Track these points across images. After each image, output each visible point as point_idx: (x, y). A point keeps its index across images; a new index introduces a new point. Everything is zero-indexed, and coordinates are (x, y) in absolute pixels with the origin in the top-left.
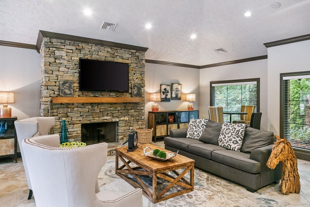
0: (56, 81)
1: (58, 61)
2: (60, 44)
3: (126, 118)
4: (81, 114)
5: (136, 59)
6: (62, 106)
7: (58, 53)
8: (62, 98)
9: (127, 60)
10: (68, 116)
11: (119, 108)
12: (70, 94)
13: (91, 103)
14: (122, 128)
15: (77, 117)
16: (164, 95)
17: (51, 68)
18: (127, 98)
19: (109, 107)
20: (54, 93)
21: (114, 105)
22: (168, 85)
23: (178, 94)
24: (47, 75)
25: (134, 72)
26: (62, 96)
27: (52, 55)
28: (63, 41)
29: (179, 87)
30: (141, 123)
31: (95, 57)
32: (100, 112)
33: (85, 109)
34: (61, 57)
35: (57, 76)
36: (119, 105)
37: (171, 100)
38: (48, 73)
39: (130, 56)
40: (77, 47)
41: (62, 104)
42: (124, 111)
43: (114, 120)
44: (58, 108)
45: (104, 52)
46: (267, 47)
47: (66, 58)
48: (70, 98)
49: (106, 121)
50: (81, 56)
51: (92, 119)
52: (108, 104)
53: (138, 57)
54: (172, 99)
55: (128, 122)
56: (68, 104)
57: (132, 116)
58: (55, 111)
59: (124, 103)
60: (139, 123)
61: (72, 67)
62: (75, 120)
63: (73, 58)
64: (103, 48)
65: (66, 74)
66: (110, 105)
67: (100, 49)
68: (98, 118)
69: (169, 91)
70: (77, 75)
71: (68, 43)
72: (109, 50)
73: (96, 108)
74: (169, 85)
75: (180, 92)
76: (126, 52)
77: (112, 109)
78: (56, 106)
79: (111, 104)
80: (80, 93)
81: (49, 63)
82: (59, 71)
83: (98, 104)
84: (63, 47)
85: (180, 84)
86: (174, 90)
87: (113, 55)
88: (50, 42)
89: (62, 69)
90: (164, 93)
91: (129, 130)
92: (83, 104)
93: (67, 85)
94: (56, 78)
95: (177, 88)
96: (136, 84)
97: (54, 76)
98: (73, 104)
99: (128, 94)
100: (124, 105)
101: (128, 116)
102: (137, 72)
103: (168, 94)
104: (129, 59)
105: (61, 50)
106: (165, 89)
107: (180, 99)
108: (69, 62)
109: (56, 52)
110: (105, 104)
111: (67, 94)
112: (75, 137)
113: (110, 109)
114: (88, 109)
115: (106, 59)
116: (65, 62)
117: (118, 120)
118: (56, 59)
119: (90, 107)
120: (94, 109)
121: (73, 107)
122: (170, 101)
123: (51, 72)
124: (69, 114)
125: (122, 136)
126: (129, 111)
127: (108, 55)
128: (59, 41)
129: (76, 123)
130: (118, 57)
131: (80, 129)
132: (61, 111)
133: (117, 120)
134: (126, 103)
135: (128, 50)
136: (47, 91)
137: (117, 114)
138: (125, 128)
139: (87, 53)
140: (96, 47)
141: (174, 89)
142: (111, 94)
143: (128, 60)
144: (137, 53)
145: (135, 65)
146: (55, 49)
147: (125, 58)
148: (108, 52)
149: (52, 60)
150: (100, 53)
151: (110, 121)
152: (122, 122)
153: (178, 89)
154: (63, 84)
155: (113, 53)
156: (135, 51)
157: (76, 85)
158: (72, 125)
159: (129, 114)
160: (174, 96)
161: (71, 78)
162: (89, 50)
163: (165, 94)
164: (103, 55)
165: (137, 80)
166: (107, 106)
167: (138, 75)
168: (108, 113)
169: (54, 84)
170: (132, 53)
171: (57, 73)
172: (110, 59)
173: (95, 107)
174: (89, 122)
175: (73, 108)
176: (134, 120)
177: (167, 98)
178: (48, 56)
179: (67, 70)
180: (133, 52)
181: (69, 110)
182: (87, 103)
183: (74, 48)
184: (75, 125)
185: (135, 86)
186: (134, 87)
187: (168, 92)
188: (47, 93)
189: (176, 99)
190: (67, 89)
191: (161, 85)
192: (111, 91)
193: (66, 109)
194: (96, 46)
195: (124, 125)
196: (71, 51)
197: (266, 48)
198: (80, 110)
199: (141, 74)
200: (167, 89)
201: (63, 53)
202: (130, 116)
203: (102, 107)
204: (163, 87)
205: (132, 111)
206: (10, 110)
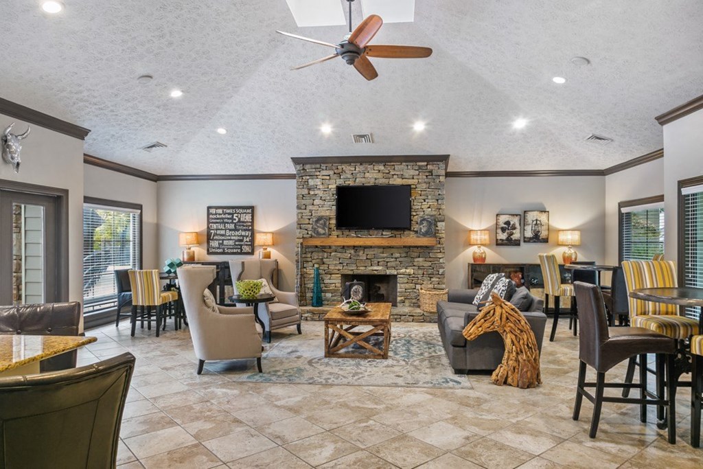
0: (309, 217)
1: (312, 193)
2: (314, 170)
3: (410, 271)
4: (341, 261)
5: (427, 176)
6: (317, 249)
7: (311, 182)
8: (315, 239)
9: (410, 180)
10: (324, 263)
11: (398, 255)
12: (324, 234)
13: (354, 247)
14: (402, 285)
15: (336, 265)
16: (505, 234)
17: (303, 202)
18: (410, 239)
19: (381, 253)
20: (308, 234)
21: (388, 250)
22: (514, 215)
23: (539, 232)
24: (300, 211)
25: (423, 197)
26: (314, 237)
27: (305, 186)
28: (318, 166)
29: (543, 218)
30: (438, 280)
31: (359, 181)
32: (367, 259)
33: (346, 254)
34: (315, 187)
35: (311, 211)
36: (396, 249)
37: (522, 243)
38: (301, 209)
39: (417, 172)
40: (336, 171)
41: (317, 247)
42: (406, 259)
43: (388, 272)
44: (312, 252)
45: (373, 171)
46: (662, 124)
47: (321, 187)
48: (323, 239)
49: (376, 272)
50: (340, 182)
51: (355, 268)
52: (379, 247)
53: (431, 172)
54: (525, 241)
55: (413, 277)
56: (324, 247)
57: (419, 268)
58: (309, 255)
59: (405, 247)
60: (432, 279)
61: (328, 198)
62: (333, 268)
63: (330, 187)
64: (372, 166)
65: (321, 208)
66: (381, 250)
67: (366, 168)
68: (364, 268)
69: (517, 225)
70: (334, 208)
71: (324, 168)
72: (381, 167)
73: (361, 253)
74: (517, 215)
75: (544, 228)
76: (409, 167)
77: (385, 255)
78: (310, 250)
79: (384, 248)
80: (339, 232)
81: (301, 196)
82: (313, 204)
83: (365, 247)
84: (318, 173)
85: (545, 212)
86: (529, 224)
87: (387, 175)
88: (303, 169)
89: (317, 202)
90: (505, 230)
91: (415, 290)
92: (343, 247)
93: (321, 222)
94: (310, 214)
95: (537, 220)
96: (426, 217)
97: (307, 211)
98: (330, 247)
99: (411, 233)
100: (406, 250)
101: (413, 267)
102: (430, 197)
103: (514, 231)
104: (415, 177)
105: (315, 177)
106: (508, 223)
107: (546, 241)
108: (325, 192)
109: (310, 180)
110: (375, 247)
111: (320, 234)
112: (333, 291)
113: (381, 255)
114: (349, 255)
115: (377, 181)
116: (320, 193)
117: (396, 273)
118: (309, 189)
119: (352, 252)
120: (358, 255)
121: (329, 250)
122: (519, 245)
123: (303, 207)
124: (324, 260)
125: (402, 298)
126: (416, 260)
127: (380, 175)
128: (313, 166)
129: (333, 272)
130: (395, 176)
131: (340, 281)
132: (315, 255)
133: (394, 272)
134: (410, 247)
135: (412, 164)
136: (299, 230)
137: (393, 264)
138: (407, 286)
139: (349, 176)
140: (361, 167)
141: (530, 222)
142: (384, 233)
143: (413, 178)
144: (428, 166)
145: (424, 186)
146: (308, 177)
147: (407, 177)
148: (379, 171)
149: (306, 191)
150: (367, 175)
151: (382, 273)
152: (402, 276)
153: (538, 222)
154: (317, 221)
155: (387, 172)
156: (426, 163)
157: (333, 222)
158: (329, 276)
159: (415, 264)
160: (529, 234)
161: (328, 213)
162: (351, 172)
163: (507, 231)
164: (371, 177)
165: (430, 209)
166: (376, 251)
167: (431, 202)
168: (379, 262)
169: (307, 221)
170: (420, 167)
171: (310, 207)
172: (382, 181)
173: (359, 252)
174: (351, 273)
175: (330, 253)
176: (423, 274)
177: (511, 239)
178: (301, 187)
179: (322, 203)
180: (423, 166)
181: (325, 255)
182: (348, 247)
183: (331, 173)
184: (333, 275)
185: (424, 220)
186: (421, 221)
187: (515, 228)
188: (300, 233)
189: (535, 242)
190: (320, 227)
191: (497, 215)
192: (384, 228)
193: (321, 254)
194: (361, 164)
195: (406, 281)
196: (328, 178)
197: (660, 126)
198: (339, 255)
199: (437, 200)
200: (512, 223)
201: (318, 182)
202: (416, 268)
203: (370, 252)
204: (503, 219)
205: (421, 259)
206: (270, 252)
